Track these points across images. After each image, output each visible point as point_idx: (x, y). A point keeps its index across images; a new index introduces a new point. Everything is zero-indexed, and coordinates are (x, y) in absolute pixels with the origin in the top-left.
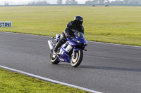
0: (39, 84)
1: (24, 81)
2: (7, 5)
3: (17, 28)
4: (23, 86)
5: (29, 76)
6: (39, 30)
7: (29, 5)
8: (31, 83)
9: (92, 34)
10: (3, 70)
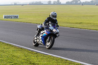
0: (36, 55)
1: (26, 53)
2: (15, 4)
3: (22, 19)
4: (26, 56)
5: (30, 50)
6: (36, 21)
7: (30, 4)
8: (31, 54)
9: (70, 23)
10: (13, 46)
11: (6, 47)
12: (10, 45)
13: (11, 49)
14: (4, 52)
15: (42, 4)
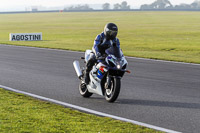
0: (78, 117)
1: (59, 113)
2: (35, 11)
3: (49, 42)
4: (58, 120)
5: (66, 107)
6: (78, 45)
7: (65, 11)
8: (68, 116)
9: (149, 49)
10: (30, 98)
11: (16, 100)
12: (25, 96)
13: (28, 105)
14: (12, 112)
15: (92, 10)
